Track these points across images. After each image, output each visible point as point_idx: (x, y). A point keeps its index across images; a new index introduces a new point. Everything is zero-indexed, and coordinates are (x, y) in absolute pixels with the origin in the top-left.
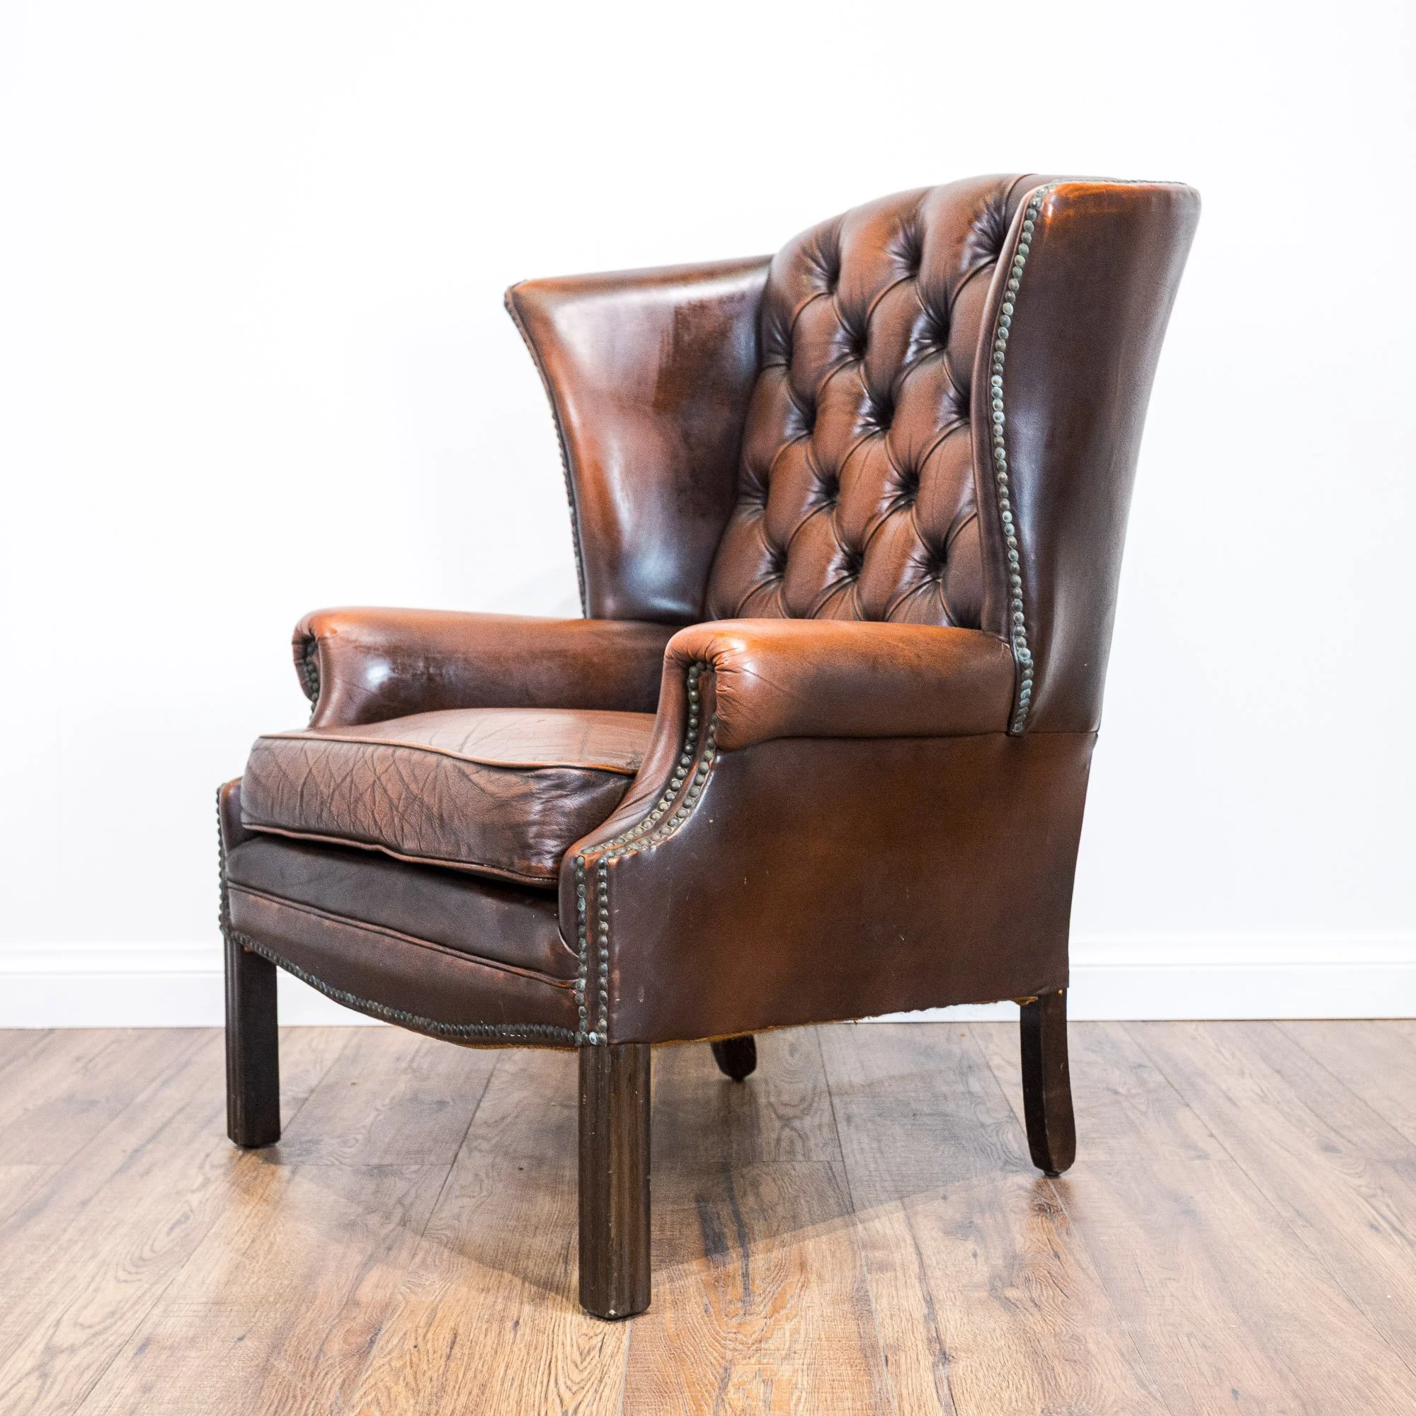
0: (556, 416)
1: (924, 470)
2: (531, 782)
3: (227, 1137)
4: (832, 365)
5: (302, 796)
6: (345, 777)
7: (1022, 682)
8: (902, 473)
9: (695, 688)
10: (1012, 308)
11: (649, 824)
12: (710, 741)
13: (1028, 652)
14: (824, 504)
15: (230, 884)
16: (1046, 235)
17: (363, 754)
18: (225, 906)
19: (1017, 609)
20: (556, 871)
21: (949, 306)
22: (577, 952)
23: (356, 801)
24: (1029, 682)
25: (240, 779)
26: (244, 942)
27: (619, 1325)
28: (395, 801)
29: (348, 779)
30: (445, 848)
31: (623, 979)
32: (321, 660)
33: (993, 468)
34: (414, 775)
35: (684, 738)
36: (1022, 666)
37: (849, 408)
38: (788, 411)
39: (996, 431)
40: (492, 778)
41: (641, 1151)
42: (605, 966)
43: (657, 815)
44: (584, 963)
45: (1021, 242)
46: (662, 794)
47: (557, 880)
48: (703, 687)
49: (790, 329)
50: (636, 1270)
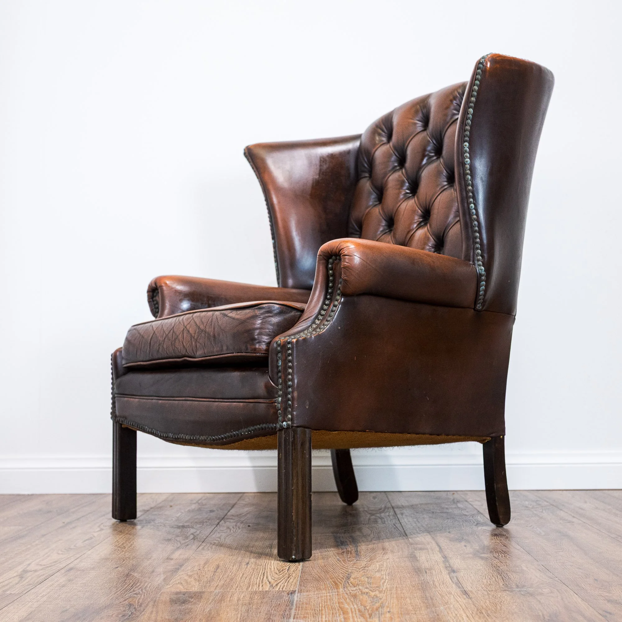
0: (266, 200)
1: (432, 208)
2: (256, 311)
3: (112, 518)
4: (390, 171)
5: (150, 344)
6: (171, 331)
7: (481, 283)
8: (423, 211)
9: (332, 269)
10: (472, 111)
11: (310, 330)
12: (339, 292)
13: (483, 268)
14: (387, 231)
15: (116, 395)
16: (487, 76)
17: (179, 320)
18: (114, 407)
19: (477, 249)
20: (267, 350)
21: (442, 137)
22: (278, 386)
23: (175, 340)
24: (484, 283)
25: (121, 348)
26: (122, 422)
27: (297, 564)
28: (193, 335)
29: (172, 331)
30: (216, 349)
31: (299, 396)
32: (160, 299)
33: (465, 185)
34: (202, 321)
35: (327, 293)
36: (481, 275)
37: (398, 187)
38: (370, 194)
39: (466, 168)
40: (238, 313)
41: (307, 480)
42: (290, 390)
43: (314, 326)
44: (281, 390)
45: (476, 80)
46: (317, 318)
47: (268, 354)
48: (335, 269)
49: (371, 159)
50: (305, 537)
